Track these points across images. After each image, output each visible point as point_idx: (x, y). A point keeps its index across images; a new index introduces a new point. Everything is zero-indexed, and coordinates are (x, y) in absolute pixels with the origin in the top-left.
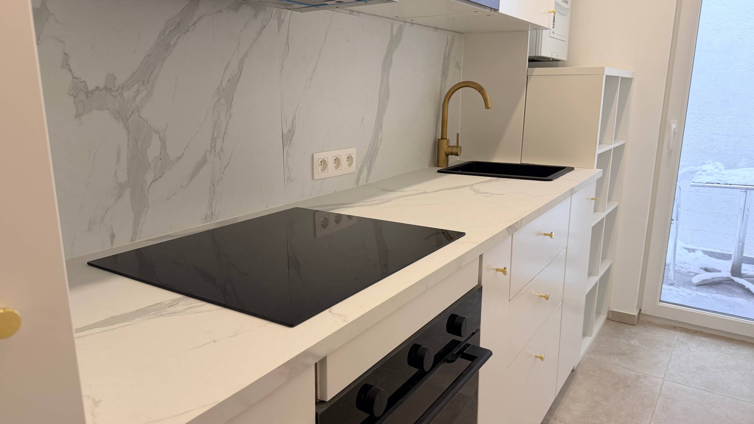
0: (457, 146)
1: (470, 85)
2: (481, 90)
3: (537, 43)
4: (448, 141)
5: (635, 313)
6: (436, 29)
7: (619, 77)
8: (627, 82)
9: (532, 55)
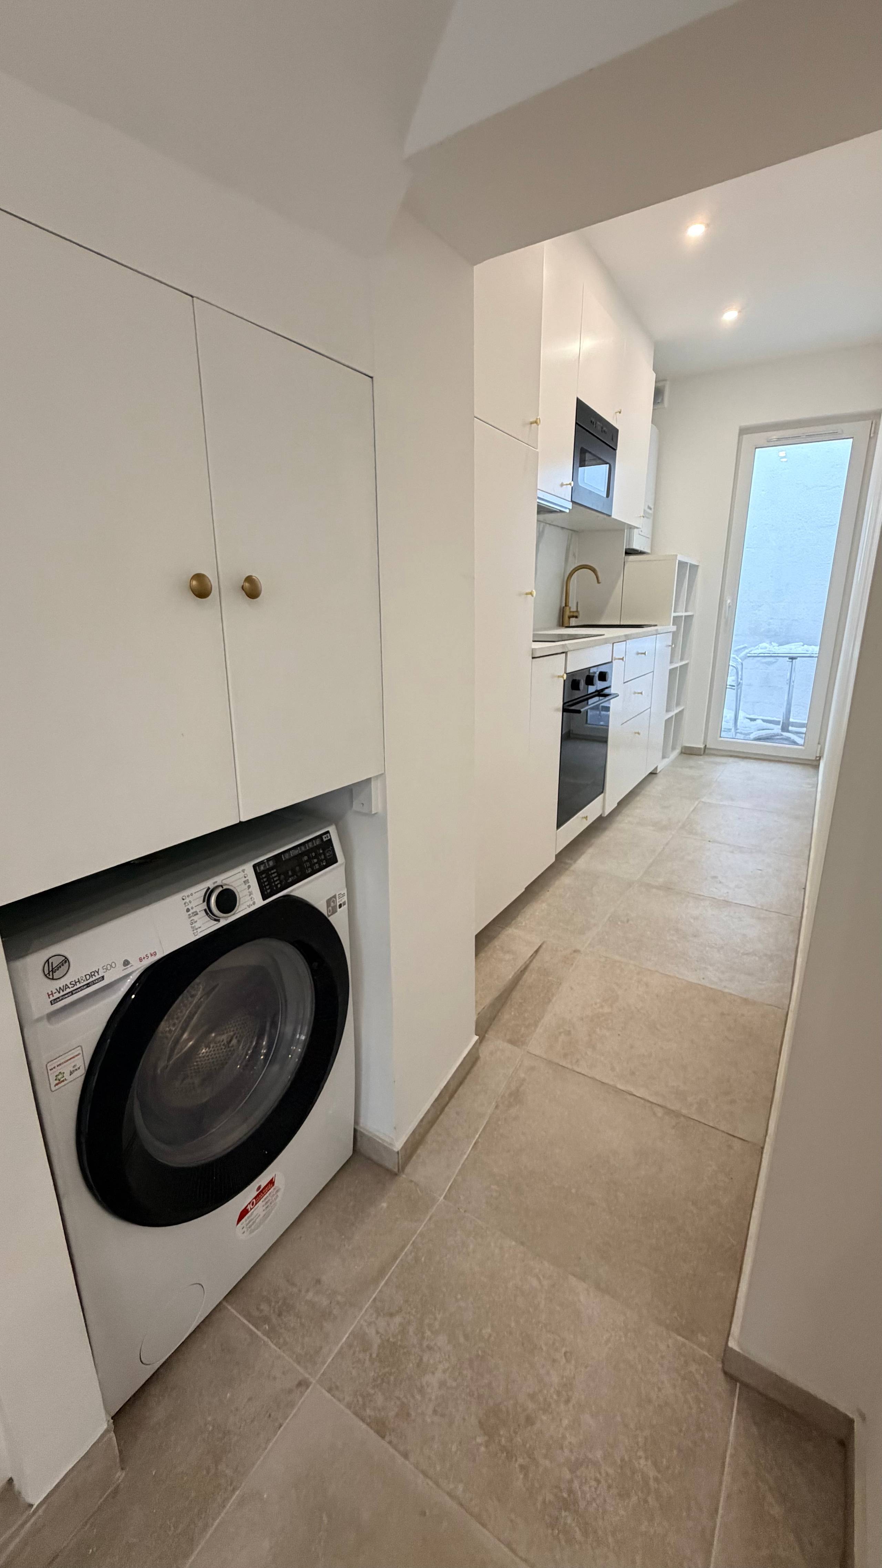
0: (577, 611)
1: (587, 567)
2: (594, 571)
3: (630, 540)
4: (570, 608)
5: (702, 746)
6: (563, 528)
7: (687, 563)
8: (694, 568)
9: (628, 547)
